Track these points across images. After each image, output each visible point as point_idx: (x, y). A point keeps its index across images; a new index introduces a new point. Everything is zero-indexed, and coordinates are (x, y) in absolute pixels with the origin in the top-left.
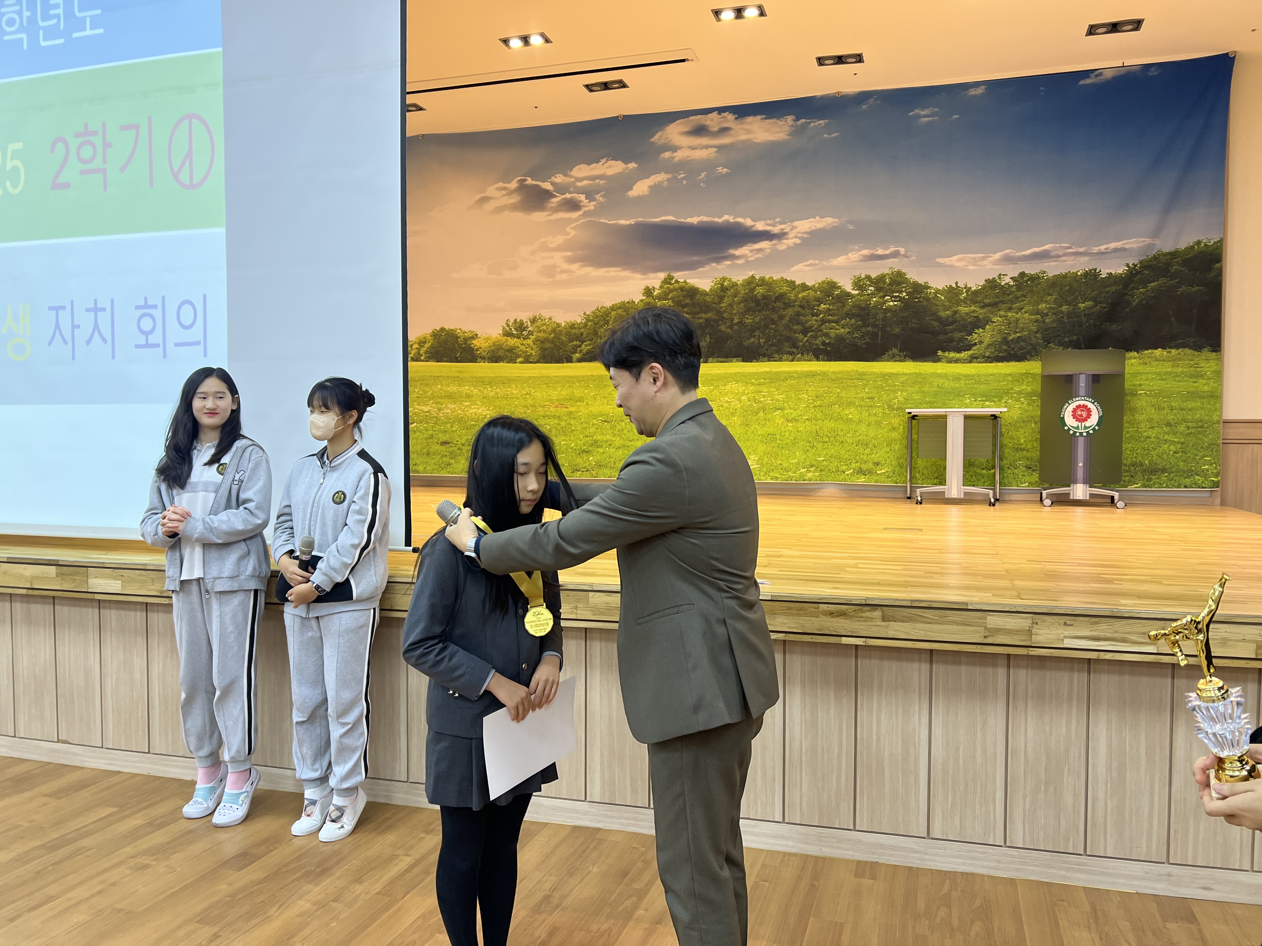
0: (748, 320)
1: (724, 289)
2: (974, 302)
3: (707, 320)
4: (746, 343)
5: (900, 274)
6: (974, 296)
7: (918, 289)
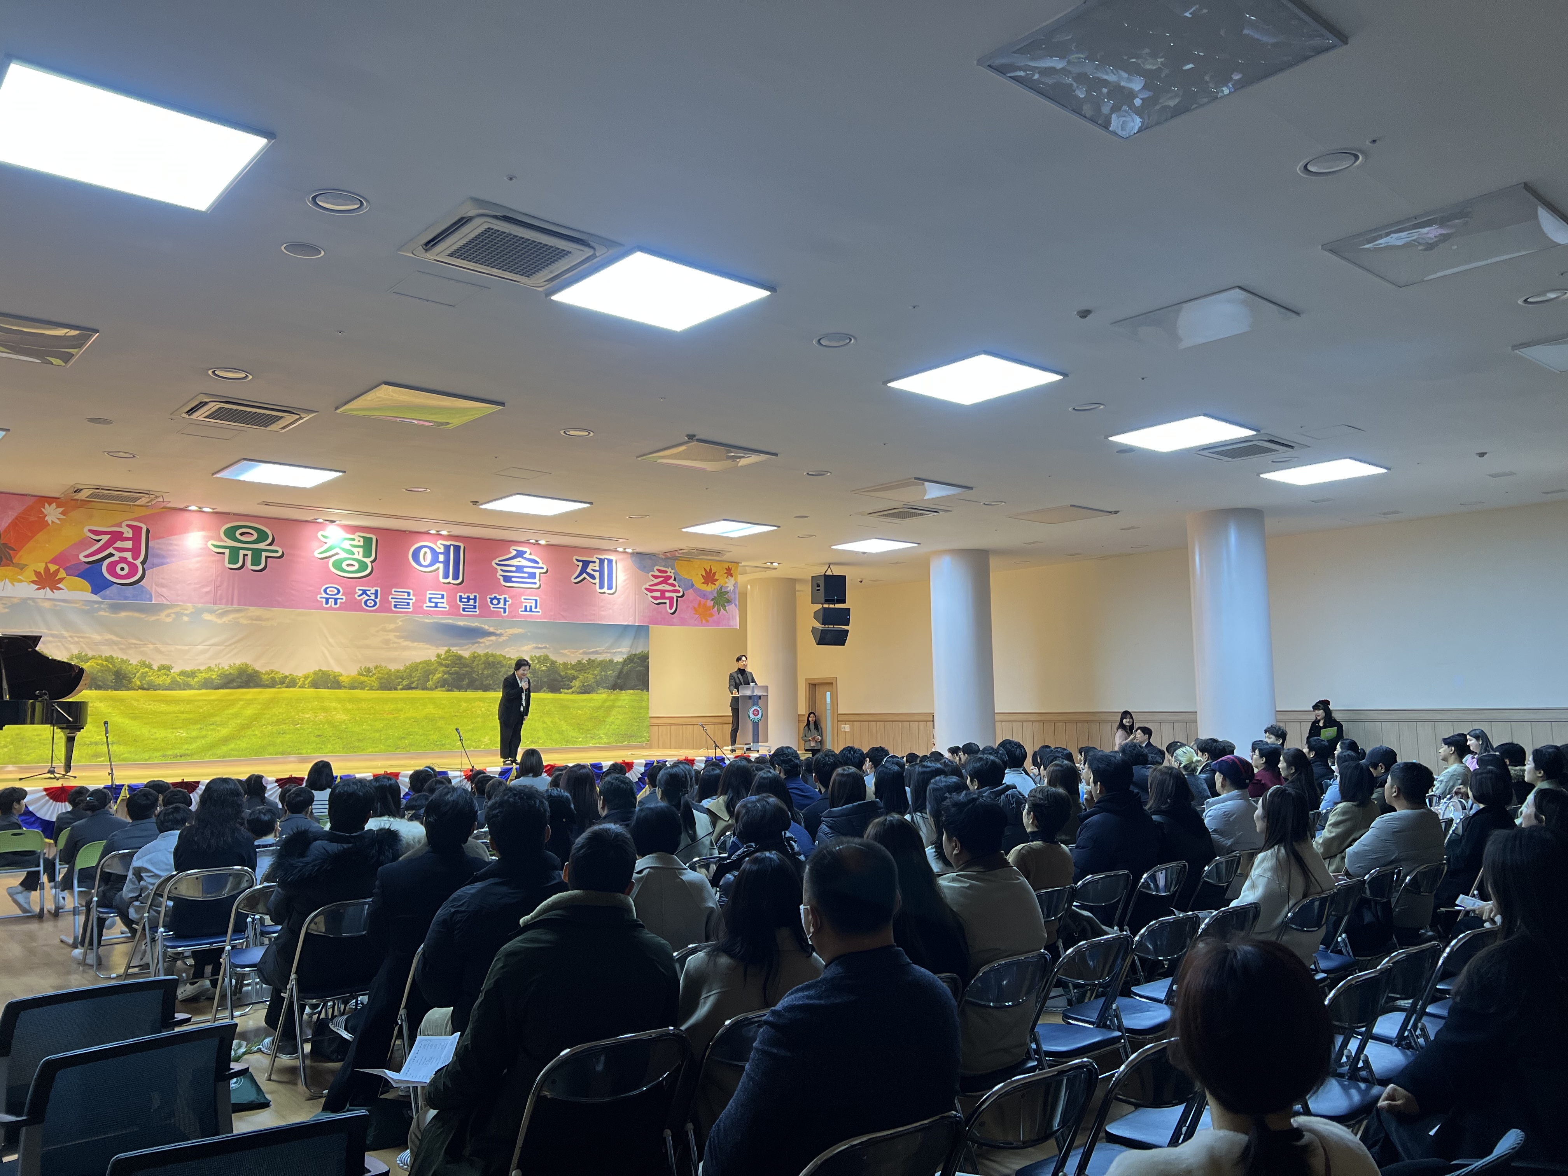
0: (486, 672)
1: (475, 657)
2: (573, 669)
3: (466, 671)
4: (484, 683)
5: (547, 656)
6: (573, 667)
7: (553, 663)
